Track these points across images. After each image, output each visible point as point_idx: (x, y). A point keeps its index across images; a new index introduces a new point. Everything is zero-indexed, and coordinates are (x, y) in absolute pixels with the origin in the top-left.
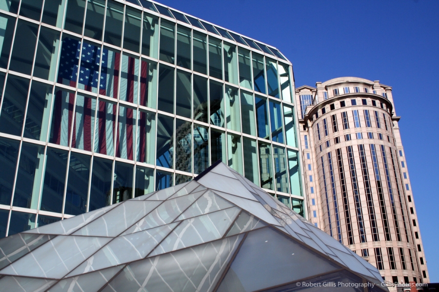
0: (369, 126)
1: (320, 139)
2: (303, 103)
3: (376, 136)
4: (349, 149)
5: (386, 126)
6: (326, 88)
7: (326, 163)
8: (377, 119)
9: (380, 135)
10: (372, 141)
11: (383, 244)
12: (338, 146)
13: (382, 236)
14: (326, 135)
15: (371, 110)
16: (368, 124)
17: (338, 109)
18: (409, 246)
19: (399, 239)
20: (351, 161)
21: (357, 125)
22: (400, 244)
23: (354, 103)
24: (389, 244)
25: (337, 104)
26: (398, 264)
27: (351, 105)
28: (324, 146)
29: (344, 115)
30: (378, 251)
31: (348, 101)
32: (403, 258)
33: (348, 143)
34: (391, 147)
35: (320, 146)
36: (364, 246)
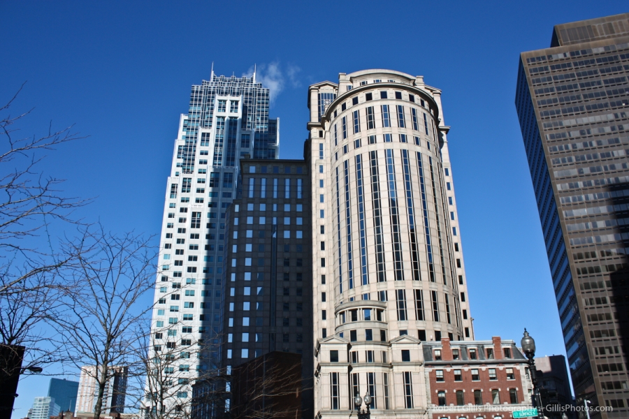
0: (402, 126)
1: (336, 144)
2: (323, 103)
3: (410, 139)
4: (373, 155)
5: (426, 129)
6: (351, 80)
7: (342, 175)
8: (415, 119)
9: (417, 139)
10: (404, 146)
11: (409, 285)
12: (358, 152)
13: (408, 273)
14: (345, 137)
15: (408, 107)
16: (402, 124)
17: (362, 104)
18: (446, 289)
19: (432, 278)
20: (374, 171)
21: (386, 123)
22: (434, 287)
23: (384, 95)
24: (417, 285)
25: (362, 97)
26: (428, 312)
27: (380, 98)
28: (341, 152)
29: (370, 111)
30: (401, 294)
31: (376, 93)
32: (435, 306)
33: (372, 147)
34: (431, 156)
35: (336, 154)
36: (382, 287)
